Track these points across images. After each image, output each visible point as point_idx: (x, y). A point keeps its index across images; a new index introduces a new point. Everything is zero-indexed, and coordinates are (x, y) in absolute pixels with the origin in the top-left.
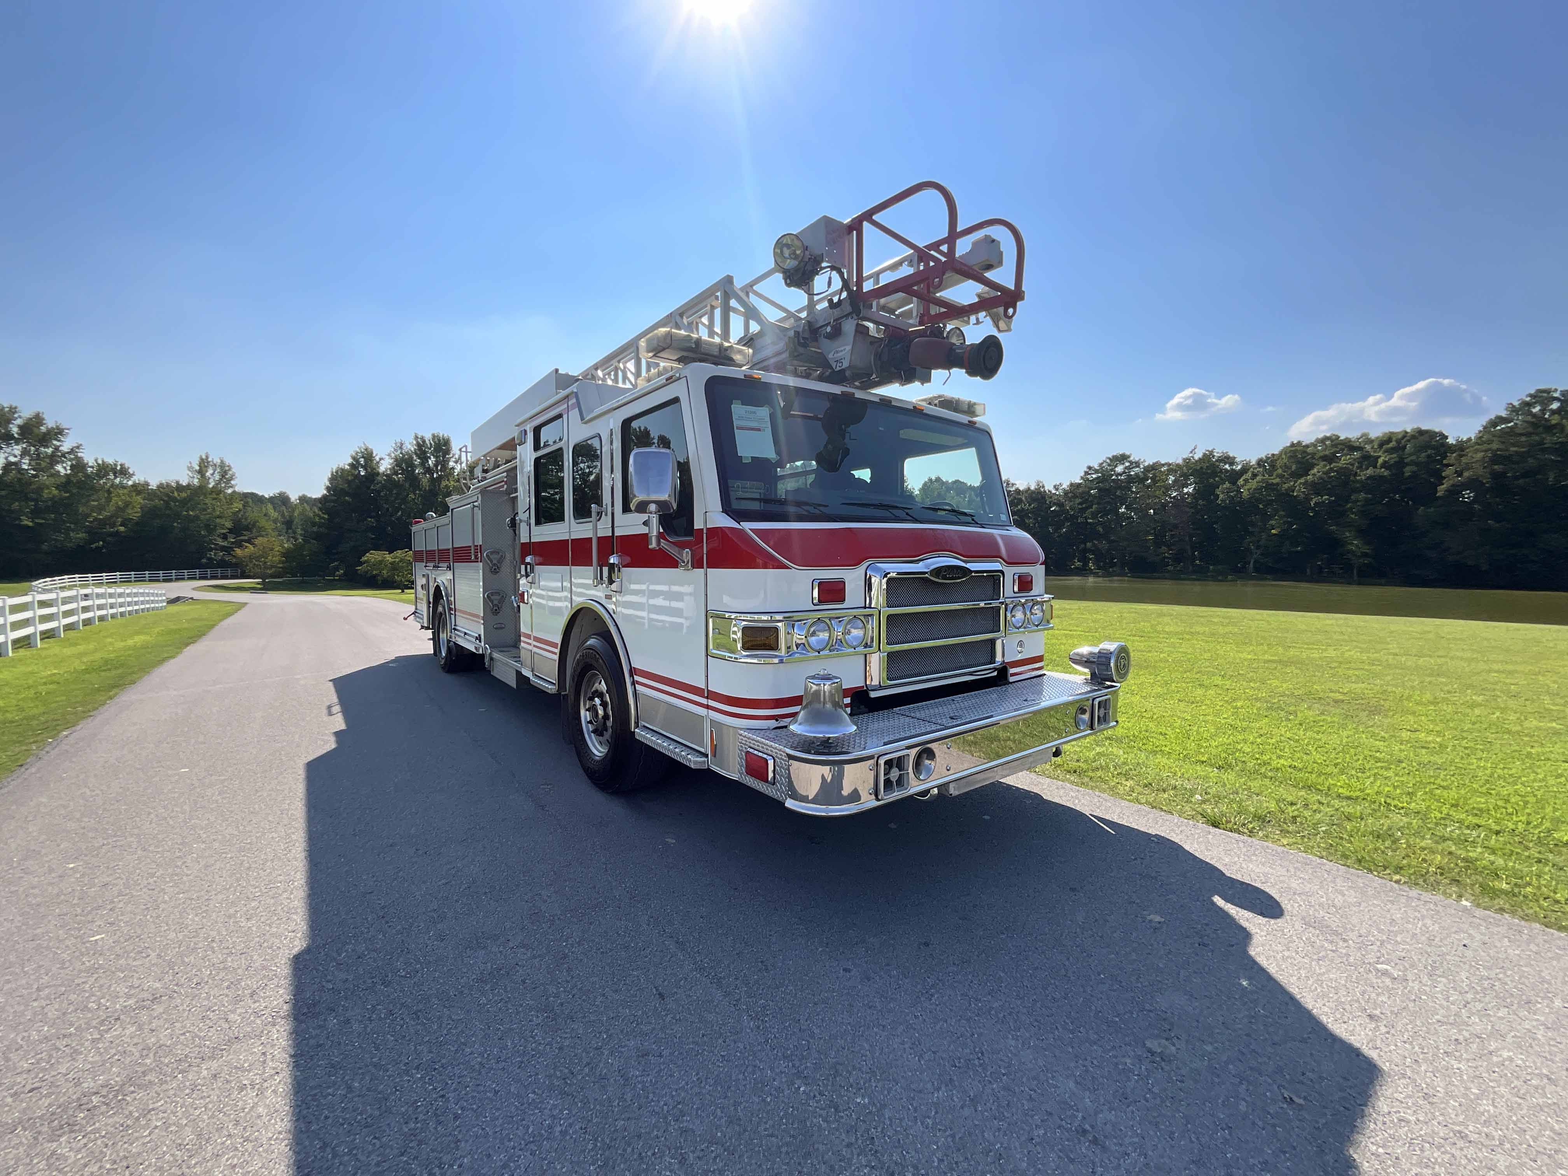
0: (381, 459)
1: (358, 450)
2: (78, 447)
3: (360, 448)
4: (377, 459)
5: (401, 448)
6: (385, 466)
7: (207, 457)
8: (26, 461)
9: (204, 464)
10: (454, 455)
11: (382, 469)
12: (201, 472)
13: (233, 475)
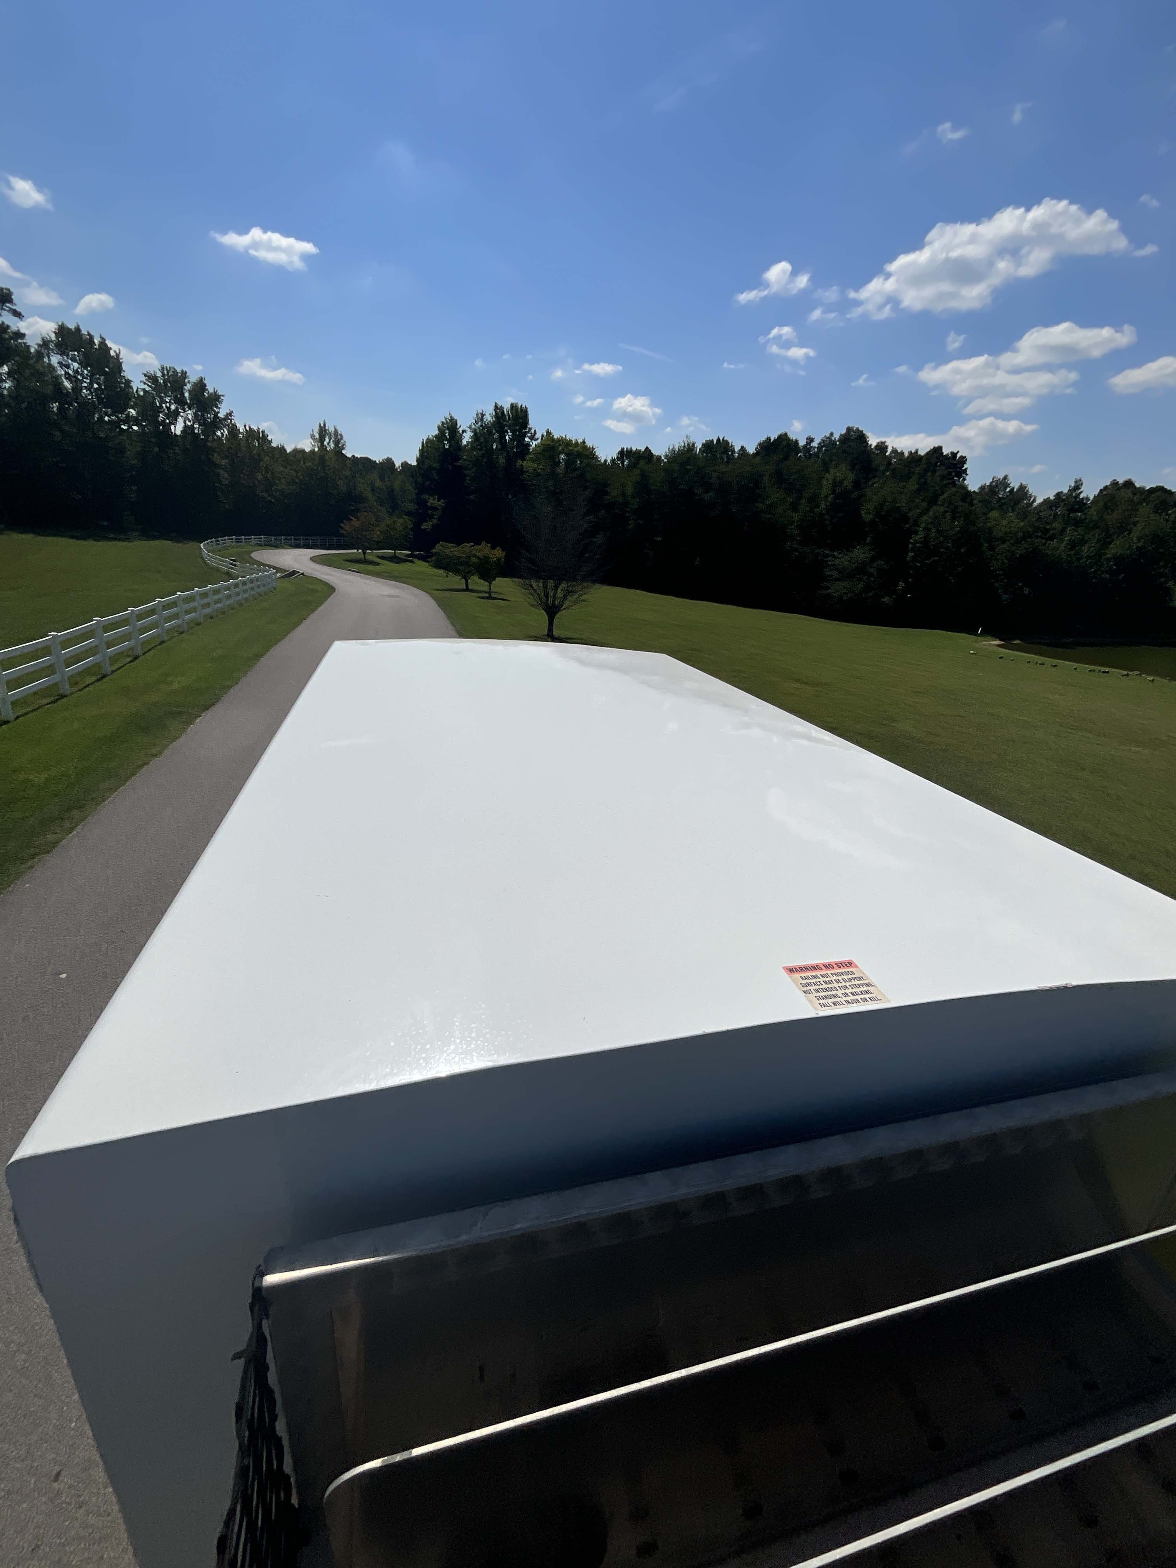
0: (464, 431)
1: (444, 421)
2: (230, 414)
3: (446, 419)
4: (460, 430)
5: (482, 420)
6: (467, 438)
7: (325, 425)
8: (196, 426)
9: (323, 431)
10: (530, 429)
11: (464, 442)
12: (321, 439)
13: (343, 445)
